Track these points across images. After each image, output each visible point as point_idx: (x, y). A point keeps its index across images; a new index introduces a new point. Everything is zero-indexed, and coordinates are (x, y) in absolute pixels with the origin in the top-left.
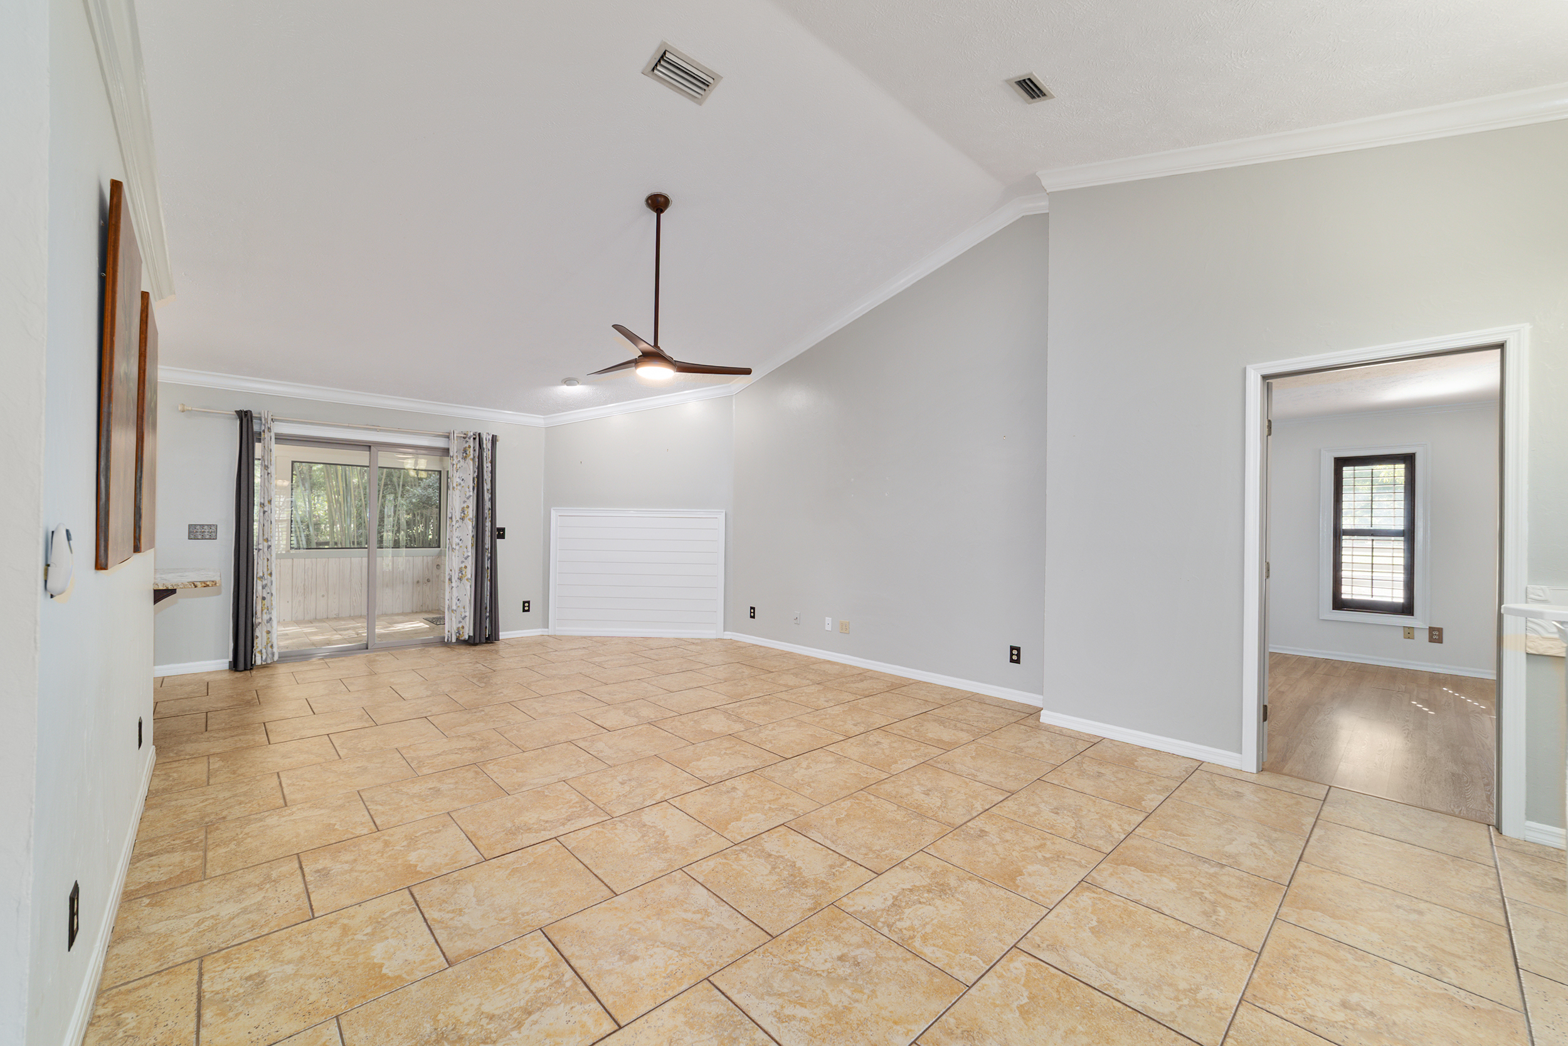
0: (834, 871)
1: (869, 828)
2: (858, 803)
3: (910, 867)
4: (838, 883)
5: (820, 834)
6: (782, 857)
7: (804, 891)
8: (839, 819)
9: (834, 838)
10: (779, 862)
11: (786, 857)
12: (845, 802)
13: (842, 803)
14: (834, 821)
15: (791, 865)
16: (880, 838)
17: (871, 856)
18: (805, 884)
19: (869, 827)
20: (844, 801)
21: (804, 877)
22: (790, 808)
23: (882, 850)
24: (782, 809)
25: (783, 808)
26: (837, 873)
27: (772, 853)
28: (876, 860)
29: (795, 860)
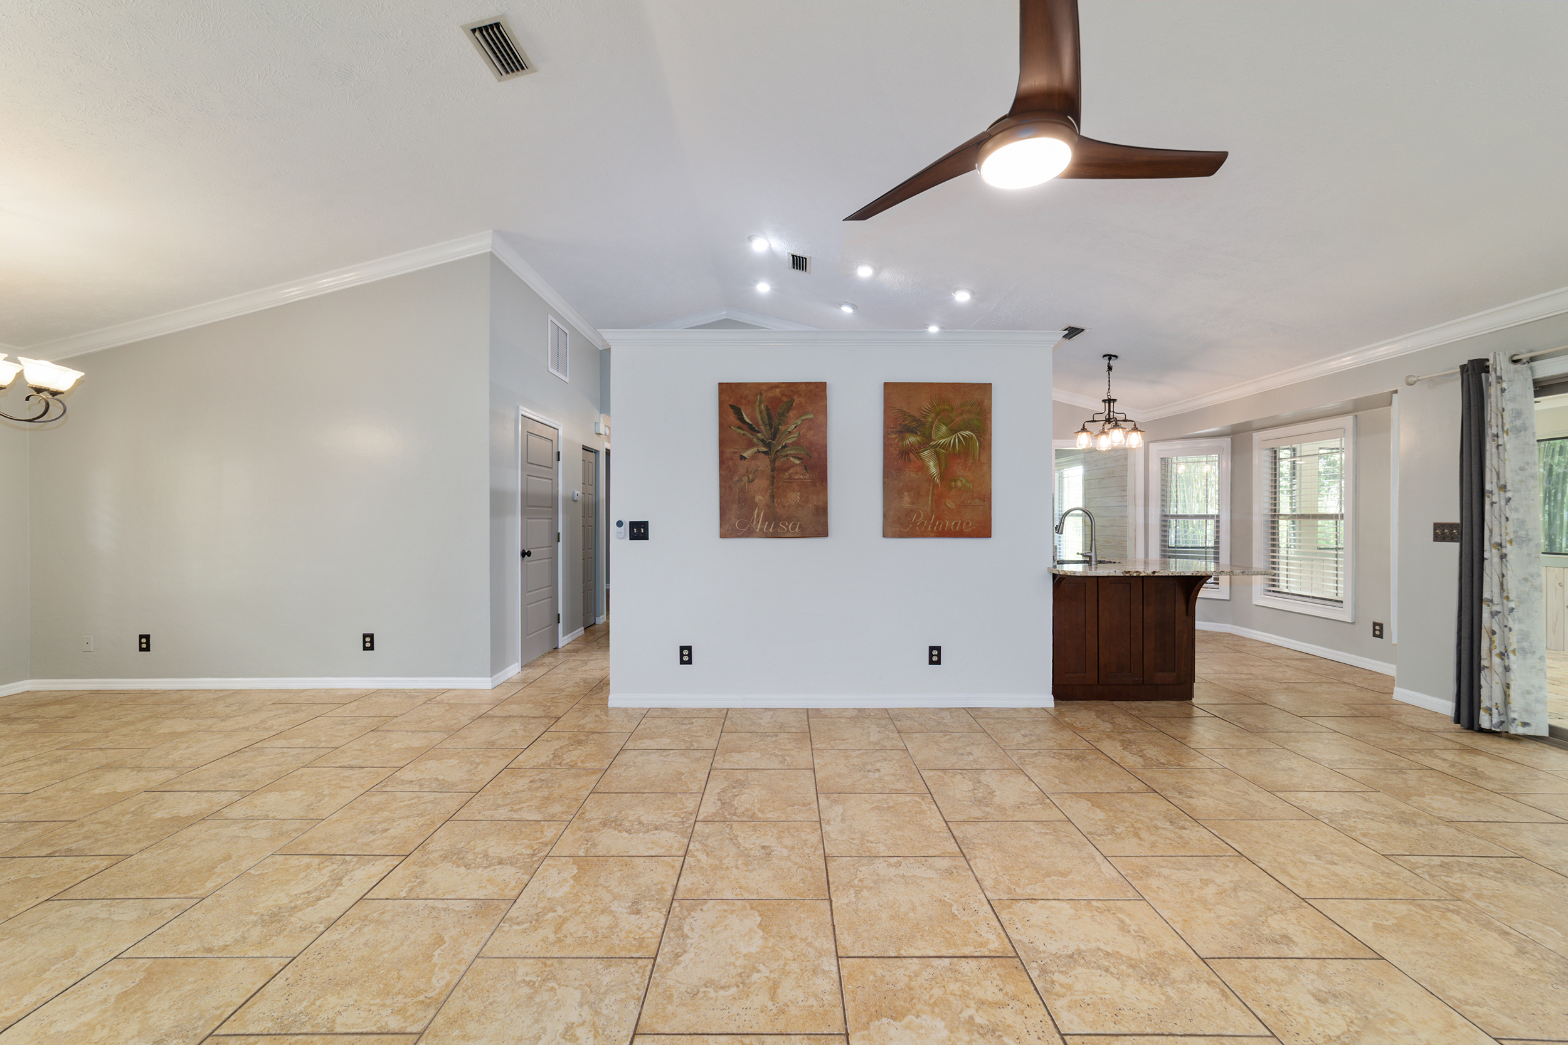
0: (418, 880)
1: (385, 952)
2: (419, 992)
3: (317, 925)
4: (408, 872)
5: (457, 909)
6: (486, 868)
7: (441, 853)
8: (440, 946)
9: (434, 914)
10: (485, 862)
11: (481, 869)
12: (443, 983)
13: (448, 978)
14: (446, 938)
15: (470, 865)
16: (366, 944)
17: (375, 915)
18: (444, 858)
19: (386, 955)
20: (447, 985)
21: (448, 862)
22: (526, 925)
23: (360, 929)
24: (535, 917)
25: (537, 920)
26: (413, 880)
27: (500, 866)
28: (368, 912)
29: (469, 871)
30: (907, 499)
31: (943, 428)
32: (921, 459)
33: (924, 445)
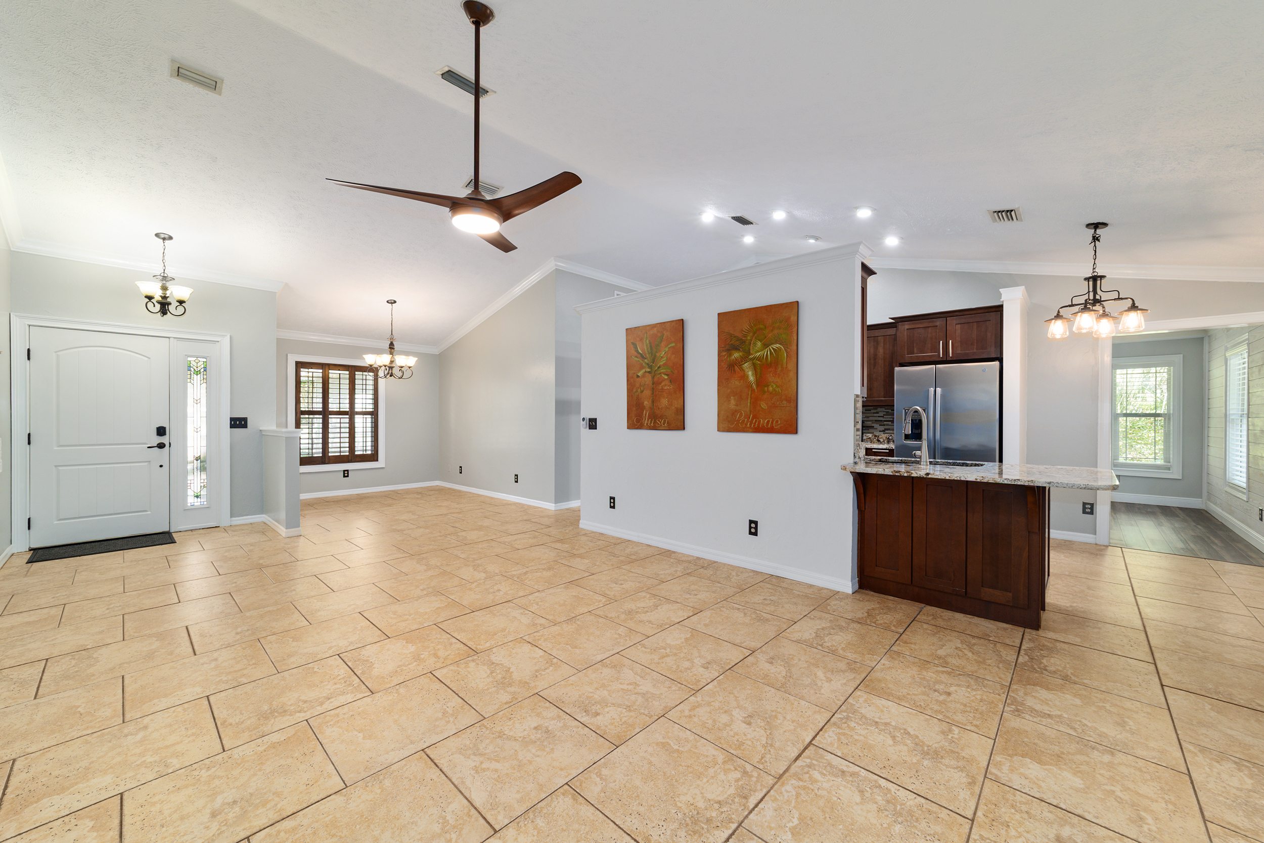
30: (733, 402)
31: (759, 344)
32: (743, 370)
33: (745, 359)
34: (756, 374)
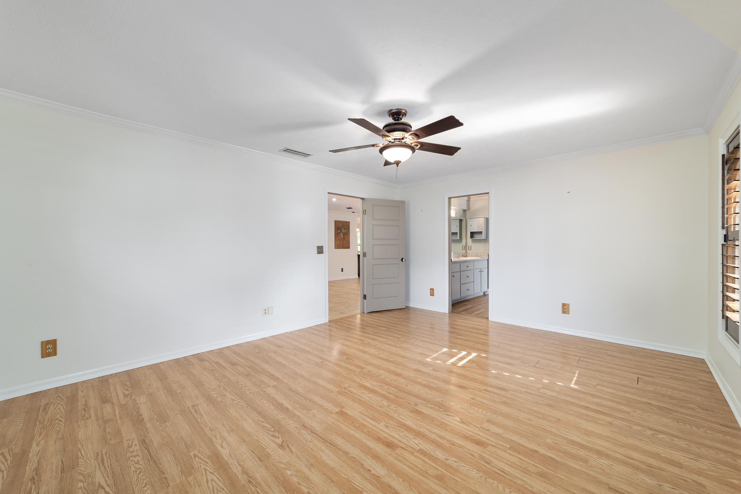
30: (338, 242)
31: (344, 229)
32: (340, 234)
33: (341, 232)
34: (343, 236)
